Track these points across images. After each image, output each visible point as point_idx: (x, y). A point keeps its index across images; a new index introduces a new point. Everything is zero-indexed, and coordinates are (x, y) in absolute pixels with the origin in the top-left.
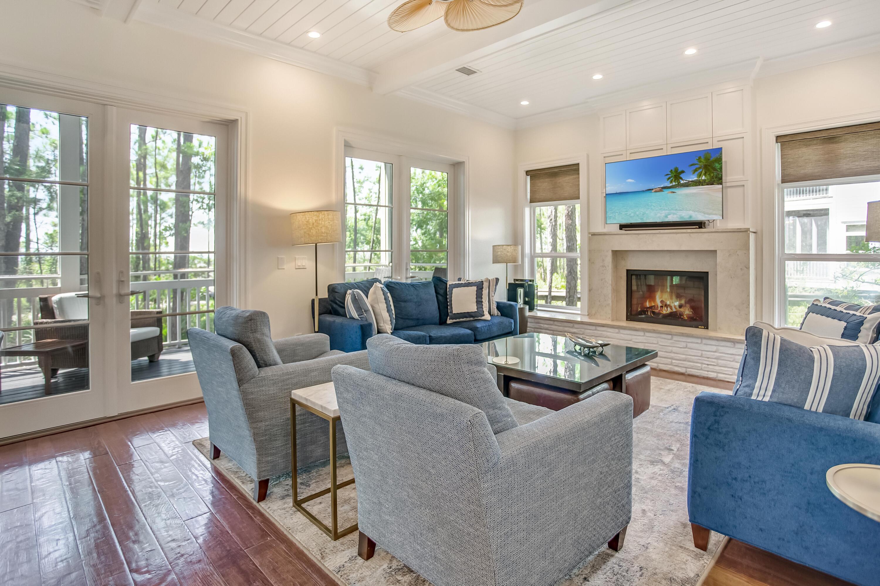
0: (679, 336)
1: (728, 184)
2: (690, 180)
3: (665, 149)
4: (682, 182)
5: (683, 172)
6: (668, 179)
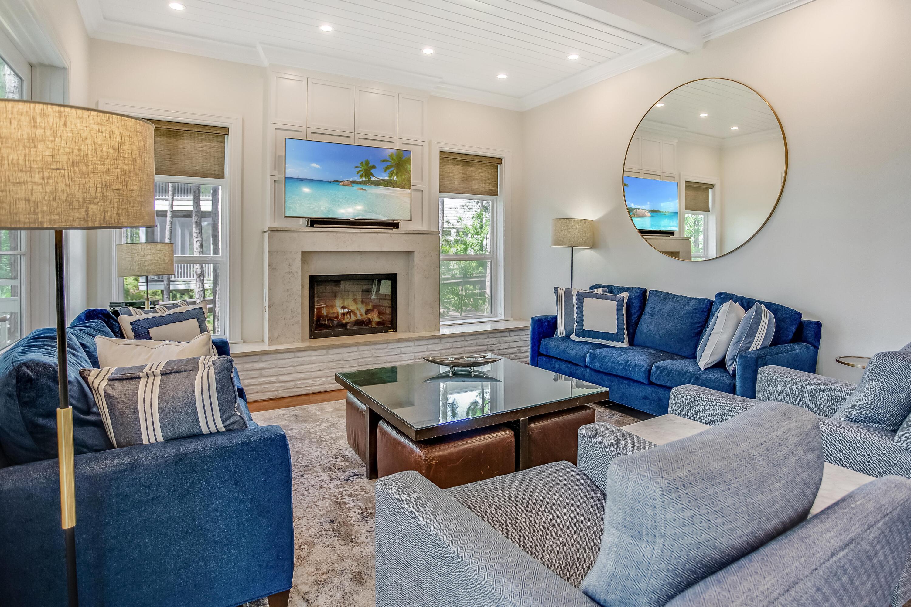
0: (394, 342)
2: (382, 178)
3: (352, 138)
4: (373, 179)
5: (374, 167)
6: (358, 172)
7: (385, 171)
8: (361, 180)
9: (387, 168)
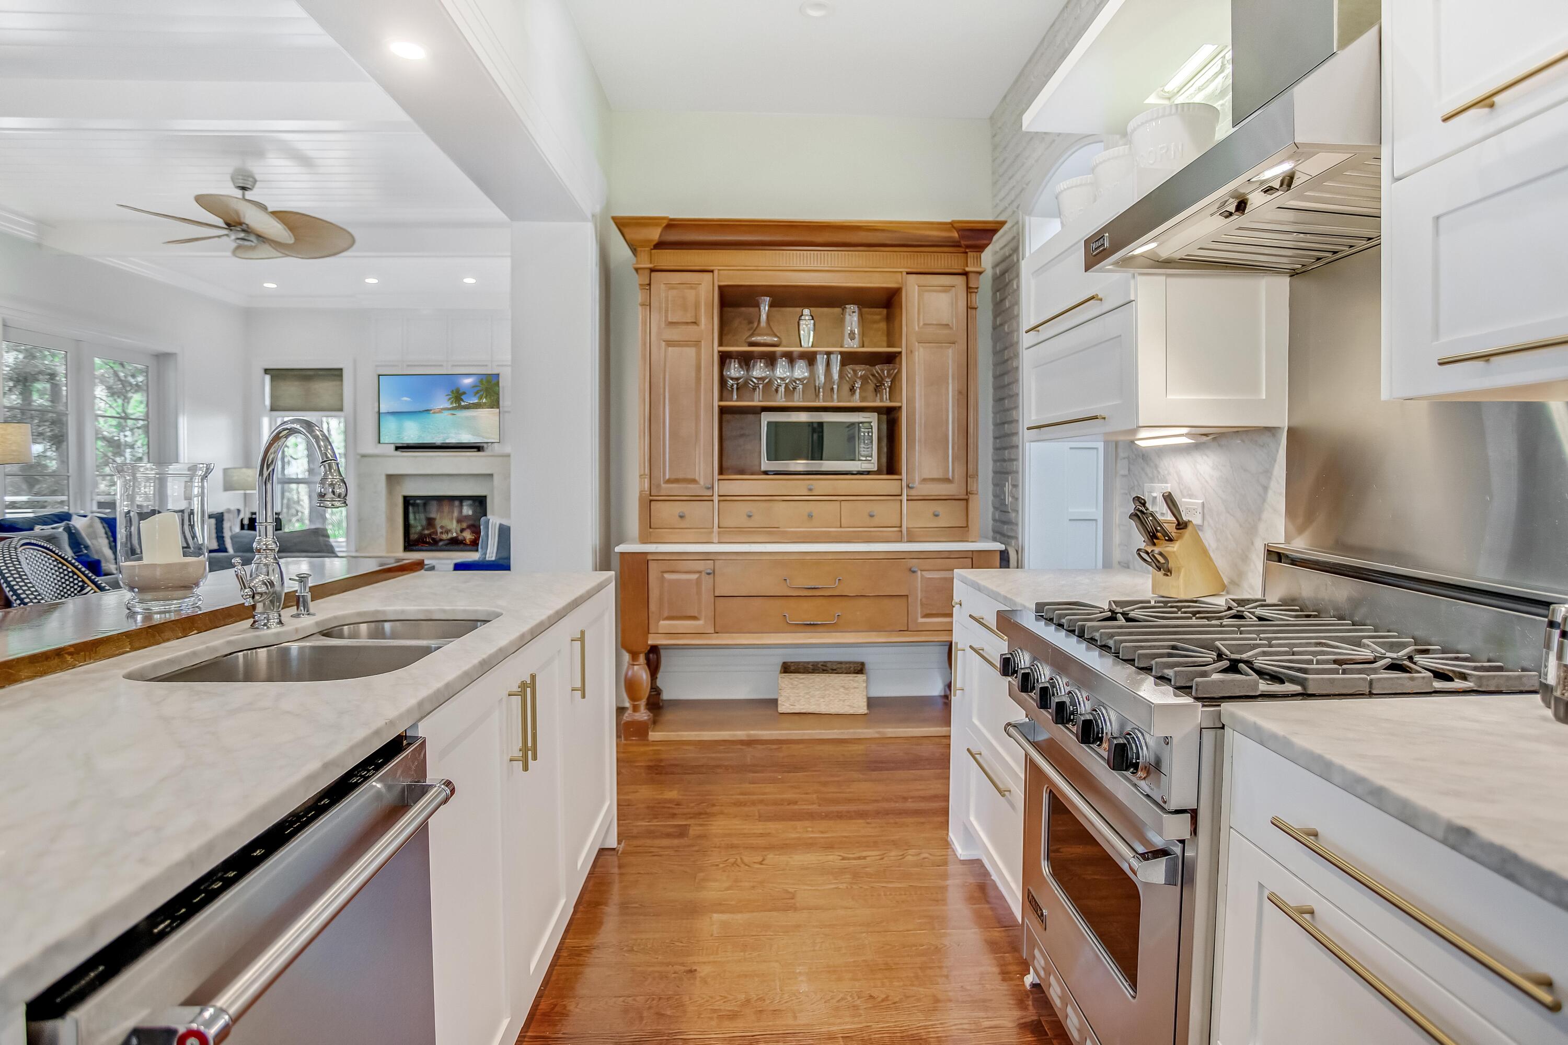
1: (506, 409)
2: (471, 402)
4: (463, 404)
6: (450, 399)
7: (475, 395)
8: (451, 406)
9: (477, 393)
